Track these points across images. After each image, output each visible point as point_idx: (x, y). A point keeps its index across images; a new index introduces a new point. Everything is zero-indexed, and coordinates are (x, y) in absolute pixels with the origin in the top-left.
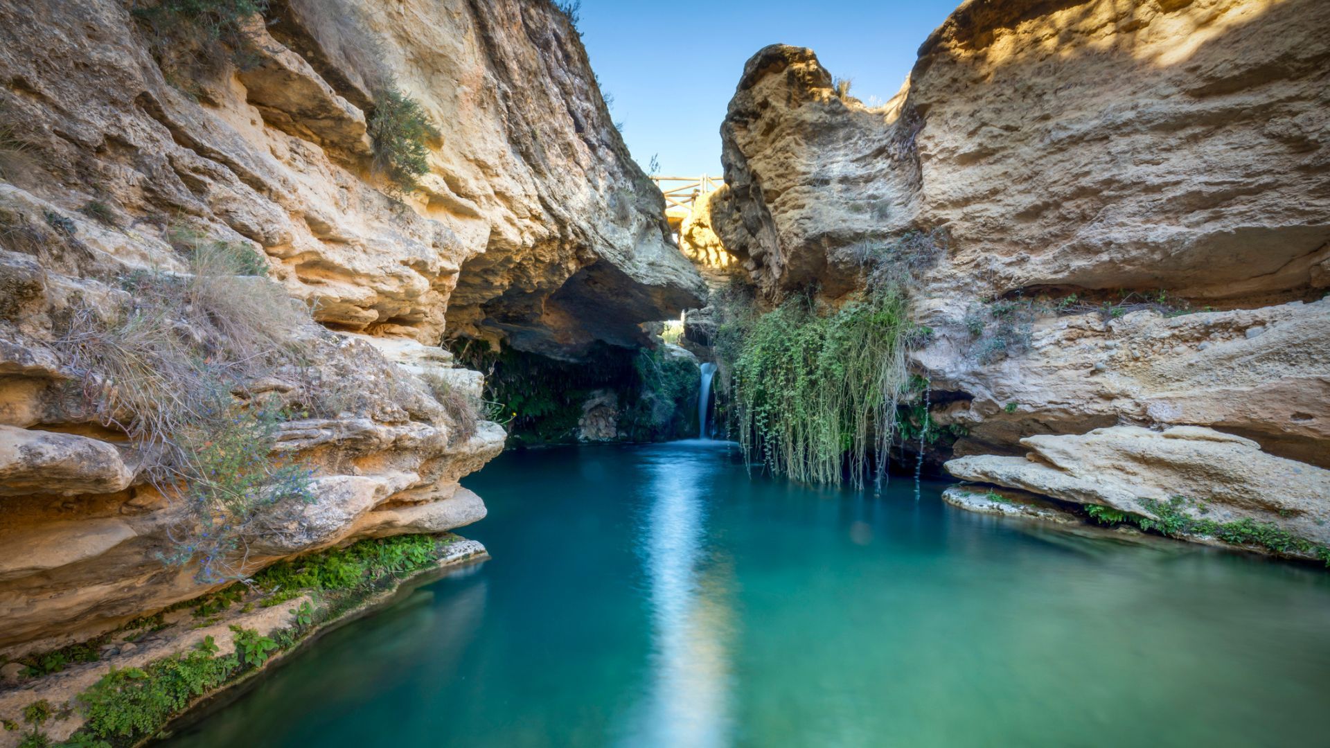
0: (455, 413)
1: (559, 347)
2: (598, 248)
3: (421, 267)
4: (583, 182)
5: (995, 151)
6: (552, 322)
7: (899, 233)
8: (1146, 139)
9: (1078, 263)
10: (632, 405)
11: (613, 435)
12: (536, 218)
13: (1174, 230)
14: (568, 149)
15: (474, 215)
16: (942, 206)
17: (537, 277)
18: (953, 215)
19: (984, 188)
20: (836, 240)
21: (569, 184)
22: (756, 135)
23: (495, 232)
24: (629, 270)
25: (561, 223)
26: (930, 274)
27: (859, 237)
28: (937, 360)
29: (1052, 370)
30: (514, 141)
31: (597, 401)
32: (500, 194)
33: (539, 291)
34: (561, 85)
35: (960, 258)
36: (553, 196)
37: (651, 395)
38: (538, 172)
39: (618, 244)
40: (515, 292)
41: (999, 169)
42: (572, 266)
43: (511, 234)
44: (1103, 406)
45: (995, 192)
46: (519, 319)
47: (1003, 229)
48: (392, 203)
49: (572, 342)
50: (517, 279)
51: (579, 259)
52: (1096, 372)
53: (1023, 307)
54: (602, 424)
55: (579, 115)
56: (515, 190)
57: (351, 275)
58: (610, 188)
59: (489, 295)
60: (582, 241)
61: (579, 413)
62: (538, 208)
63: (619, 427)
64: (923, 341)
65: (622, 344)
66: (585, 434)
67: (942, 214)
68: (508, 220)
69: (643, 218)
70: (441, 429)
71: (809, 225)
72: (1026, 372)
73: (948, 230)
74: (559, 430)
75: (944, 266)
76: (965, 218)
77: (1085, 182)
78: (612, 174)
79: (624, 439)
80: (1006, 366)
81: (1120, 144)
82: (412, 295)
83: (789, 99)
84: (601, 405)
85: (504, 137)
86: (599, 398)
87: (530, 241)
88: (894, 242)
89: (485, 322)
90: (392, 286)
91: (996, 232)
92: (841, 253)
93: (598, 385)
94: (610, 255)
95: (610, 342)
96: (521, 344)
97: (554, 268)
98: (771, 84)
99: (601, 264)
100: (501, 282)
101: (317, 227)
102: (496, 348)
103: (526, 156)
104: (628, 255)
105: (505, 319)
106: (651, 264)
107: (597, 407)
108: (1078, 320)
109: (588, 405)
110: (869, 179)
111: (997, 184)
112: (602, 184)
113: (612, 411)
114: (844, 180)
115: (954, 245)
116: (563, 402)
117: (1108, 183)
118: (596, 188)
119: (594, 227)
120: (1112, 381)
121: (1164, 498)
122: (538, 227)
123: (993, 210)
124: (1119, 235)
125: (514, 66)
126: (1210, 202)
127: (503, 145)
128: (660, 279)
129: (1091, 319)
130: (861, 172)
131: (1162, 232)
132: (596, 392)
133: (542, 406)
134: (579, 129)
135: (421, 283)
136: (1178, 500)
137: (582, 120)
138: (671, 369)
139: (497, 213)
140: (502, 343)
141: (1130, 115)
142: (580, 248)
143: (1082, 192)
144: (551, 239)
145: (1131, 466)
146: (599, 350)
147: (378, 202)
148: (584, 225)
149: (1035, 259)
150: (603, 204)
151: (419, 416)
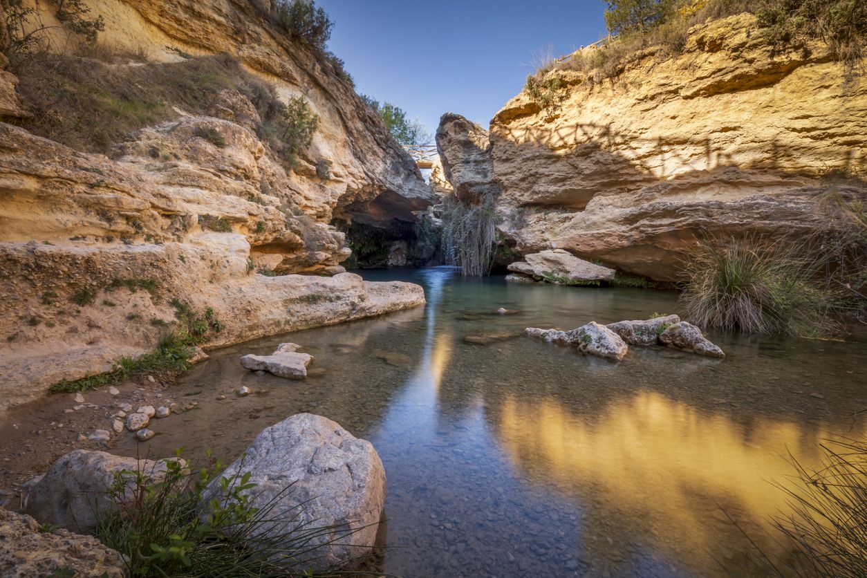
0: (339, 242)
1: (377, 222)
2: (388, 185)
3: (328, 203)
4: (380, 163)
5: (511, 159)
6: (372, 211)
7: (489, 183)
8: (543, 161)
9: (535, 197)
10: (414, 248)
11: (405, 263)
12: (363, 179)
13: (555, 188)
14: (374, 153)
15: (342, 182)
16: (499, 175)
17: (364, 197)
18: (503, 178)
19: (510, 170)
20: (470, 185)
21: (375, 164)
22: (446, 143)
23: (348, 186)
24: (401, 193)
25: (372, 179)
26: (500, 198)
27: (477, 184)
28: (504, 228)
29: (533, 232)
30: (355, 155)
31: (397, 246)
32: (351, 174)
33: (366, 201)
34: (371, 132)
35: (509, 193)
36: (369, 171)
37: (423, 244)
38: (363, 163)
39: (396, 183)
40: (356, 202)
41: (513, 165)
42: (378, 192)
43: (354, 186)
44: (543, 244)
45: (513, 172)
46: (359, 211)
47: (517, 184)
48: (320, 186)
49: (383, 219)
50: (357, 198)
51: (381, 190)
52: (543, 232)
53: (527, 210)
54: (400, 258)
55: (378, 140)
56: (355, 171)
57: (311, 208)
58: (392, 162)
59: (347, 203)
60: (381, 184)
61: (388, 252)
62: (363, 175)
63: (408, 260)
64: (500, 221)
65: (406, 220)
66: (391, 262)
67: (500, 178)
68: (353, 181)
69: (406, 172)
70: (336, 246)
71: (461, 179)
72: (528, 232)
73: (503, 183)
74: (379, 260)
75: (504, 196)
76: (506, 180)
77: (531, 172)
78: (393, 157)
79: (410, 266)
80: (523, 230)
81: (537, 162)
82: (325, 211)
83: (455, 132)
84: (399, 249)
85: (351, 154)
86: (397, 245)
87: (361, 186)
88: (487, 186)
89: (346, 212)
90: (321, 210)
91: (515, 185)
92: (472, 189)
93: (396, 239)
94: (392, 188)
95: (400, 219)
96: (361, 221)
97: (371, 193)
98: (449, 126)
99: (389, 191)
100: (351, 199)
101: (306, 198)
102: (349, 222)
103: (359, 159)
104: (400, 187)
105: (353, 211)
106: (410, 190)
107: (397, 249)
108: (539, 215)
109: (393, 249)
110: (484, 161)
111: (513, 169)
112: (388, 162)
113: (404, 252)
114: (475, 161)
115: (506, 189)
116: (380, 247)
117: (537, 173)
118: (386, 164)
119: (386, 178)
120: (547, 235)
121: (550, 271)
122: (364, 182)
123: (514, 178)
124: (542, 189)
125: (355, 131)
126: (563, 180)
127: (351, 157)
128: (414, 196)
129: (542, 215)
130: (481, 159)
131: (552, 188)
132: (397, 242)
133: (371, 248)
134: (378, 144)
135: (328, 207)
136: (553, 272)
137: (379, 141)
138: (434, 231)
139: (349, 180)
140: (352, 220)
141: (538, 154)
142: (380, 186)
143: (531, 175)
144: (369, 185)
145: (544, 262)
146: (396, 222)
147: (317, 187)
148: (381, 178)
149: (526, 194)
150: (389, 169)
151: (332, 243)
